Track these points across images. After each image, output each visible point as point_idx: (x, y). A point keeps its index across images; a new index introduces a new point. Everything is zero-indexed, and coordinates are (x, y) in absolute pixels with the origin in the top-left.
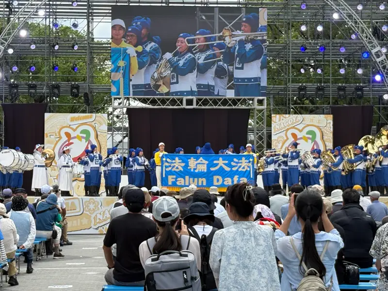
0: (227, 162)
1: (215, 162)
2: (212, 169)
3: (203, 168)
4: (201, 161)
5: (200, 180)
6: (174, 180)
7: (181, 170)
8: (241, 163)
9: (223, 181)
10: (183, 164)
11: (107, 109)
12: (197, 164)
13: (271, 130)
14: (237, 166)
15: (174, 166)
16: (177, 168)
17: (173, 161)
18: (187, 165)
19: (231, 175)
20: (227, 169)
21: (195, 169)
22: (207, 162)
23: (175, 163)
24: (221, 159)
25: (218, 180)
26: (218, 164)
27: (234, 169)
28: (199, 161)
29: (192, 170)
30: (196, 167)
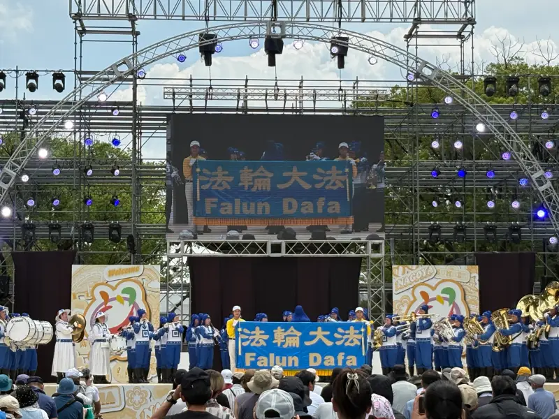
0: (328, 333)
1: (312, 333)
2: (307, 343)
3: (294, 342)
4: (292, 331)
5: (291, 359)
6: (253, 359)
7: (263, 345)
8: (349, 334)
9: (323, 360)
10: (266, 337)
11: (160, 258)
12: (285, 337)
13: (392, 288)
14: (342, 339)
15: (253, 340)
16: (258, 342)
17: (253, 333)
18: (272, 337)
19: (334, 351)
20: (329, 343)
21: (283, 344)
22: (299, 334)
23: (255, 335)
24: (320, 328)
25: (315, 359)
26: (314, 337)
27: (339, 343)
28: (288, 332)
29: (279, 345)
30: (284, 341)
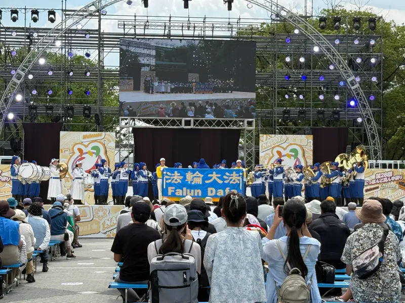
0: (219, 175)
1: (209, 175)
2: (207, 182)
3: (199, 181)
4: (197, 174)
5: (196, 191)
6: (173, 191)
7: (179, 183)
8: (232, 176)
9: (216, 192)
10: (182, 177)
11: (115, 128)
12: (193, 177)
13: (259, 148)
14: (228, 179)
15: (173, 179)
16: (176, 181)
17: (173, 175)
18: (185, 178)
19: (223, 187)
20: (220, 182)
21: (191, 182)
22: (202, 176)
23: (174, 176)
24: (214, 173)
25: (212, 191)
26: (212, 177)
27: (226, 182)
28: (195, 175)
29: (189, 183)
30: (192, 180)
